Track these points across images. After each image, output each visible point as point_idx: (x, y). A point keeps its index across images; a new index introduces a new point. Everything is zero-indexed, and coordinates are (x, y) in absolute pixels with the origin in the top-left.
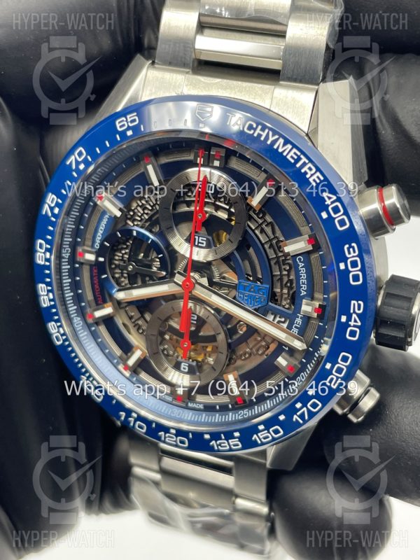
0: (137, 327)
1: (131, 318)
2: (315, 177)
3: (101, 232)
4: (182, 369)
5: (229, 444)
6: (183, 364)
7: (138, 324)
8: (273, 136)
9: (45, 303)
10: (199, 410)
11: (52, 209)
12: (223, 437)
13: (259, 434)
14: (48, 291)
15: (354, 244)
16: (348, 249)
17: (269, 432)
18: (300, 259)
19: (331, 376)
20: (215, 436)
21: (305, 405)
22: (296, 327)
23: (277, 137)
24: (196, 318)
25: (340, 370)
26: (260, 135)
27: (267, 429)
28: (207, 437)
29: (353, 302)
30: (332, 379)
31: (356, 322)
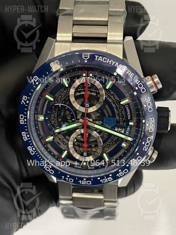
0: (63, 142)
1: (60, 139)
2: (131, 75)
3: (45, 108)
4: (84, 155)
5: (107, 180)
6: (84, 153)
7: (63, 141)
8: (114, 62)
9: (25, 139)
10: (93, 169)
11: (25, 102)
12: (105, 178)
13: (119, 173)
14: (27, 134)
16: (147, 99)
17: (123, 172)
18: (127, 106)
20: (102, 178)
21: (136, 159)
22: (128, 131)
23: (115, 62)
24: (88, 135)
25: (147, 144)
26: (109, 62)
28: (99, 178)
29: (150, 118)
30: (145, 148)
31: (152, 125)
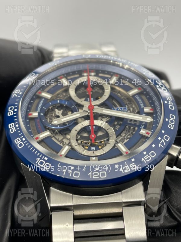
4: (92, 150)
5: (130, 167)
11: (18, 94)
12: (126, 164)
13: (145, 157)
17: (149, 155)
21: (162, 138)
27: (148, 153)
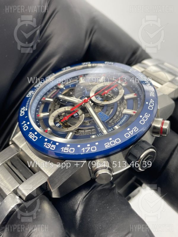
13: (65, 148)
15: (149, 115)
16: (147, 114)
17: (69, 149)
19: (108, 143)
21: (90, 147)
25: (113, 143)
29: (135, 127)
30: (108, 144)
31: (131, 132)
